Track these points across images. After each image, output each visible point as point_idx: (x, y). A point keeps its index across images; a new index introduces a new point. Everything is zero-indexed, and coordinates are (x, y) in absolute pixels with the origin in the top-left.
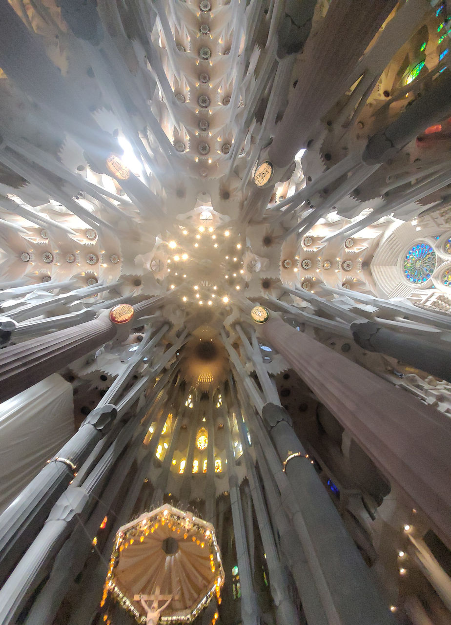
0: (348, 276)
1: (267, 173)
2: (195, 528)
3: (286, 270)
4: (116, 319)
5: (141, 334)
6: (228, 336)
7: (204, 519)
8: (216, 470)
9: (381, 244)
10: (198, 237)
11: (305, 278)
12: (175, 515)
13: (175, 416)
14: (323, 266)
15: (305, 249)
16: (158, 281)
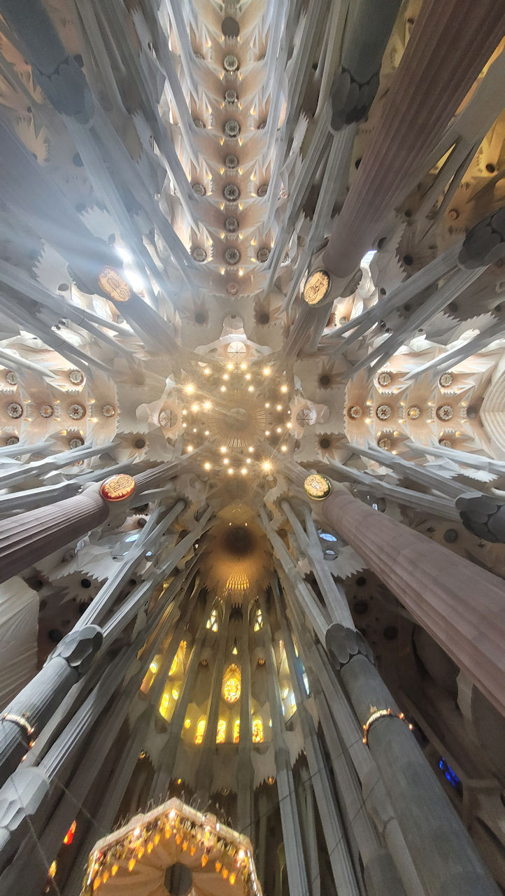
0: (448, 428)
1: (321, 286)
2: (219, 844)
3: (353, 422)
4: (109, 494)
5: (143, 516)
6: (271, 518)
7: (235, 828)
8: (254, 738)
9: (495, 380)
10: (226, 377)
11: (382, 432)
12: (188, 819)
13: (190, 646)
14: (409, 415)
15: (381, 390)
16: (169, 440)
